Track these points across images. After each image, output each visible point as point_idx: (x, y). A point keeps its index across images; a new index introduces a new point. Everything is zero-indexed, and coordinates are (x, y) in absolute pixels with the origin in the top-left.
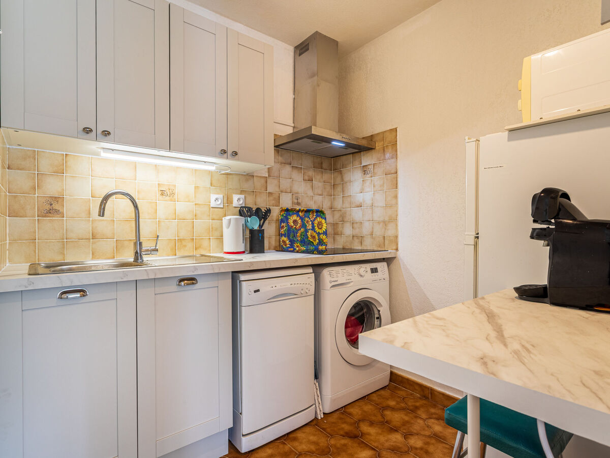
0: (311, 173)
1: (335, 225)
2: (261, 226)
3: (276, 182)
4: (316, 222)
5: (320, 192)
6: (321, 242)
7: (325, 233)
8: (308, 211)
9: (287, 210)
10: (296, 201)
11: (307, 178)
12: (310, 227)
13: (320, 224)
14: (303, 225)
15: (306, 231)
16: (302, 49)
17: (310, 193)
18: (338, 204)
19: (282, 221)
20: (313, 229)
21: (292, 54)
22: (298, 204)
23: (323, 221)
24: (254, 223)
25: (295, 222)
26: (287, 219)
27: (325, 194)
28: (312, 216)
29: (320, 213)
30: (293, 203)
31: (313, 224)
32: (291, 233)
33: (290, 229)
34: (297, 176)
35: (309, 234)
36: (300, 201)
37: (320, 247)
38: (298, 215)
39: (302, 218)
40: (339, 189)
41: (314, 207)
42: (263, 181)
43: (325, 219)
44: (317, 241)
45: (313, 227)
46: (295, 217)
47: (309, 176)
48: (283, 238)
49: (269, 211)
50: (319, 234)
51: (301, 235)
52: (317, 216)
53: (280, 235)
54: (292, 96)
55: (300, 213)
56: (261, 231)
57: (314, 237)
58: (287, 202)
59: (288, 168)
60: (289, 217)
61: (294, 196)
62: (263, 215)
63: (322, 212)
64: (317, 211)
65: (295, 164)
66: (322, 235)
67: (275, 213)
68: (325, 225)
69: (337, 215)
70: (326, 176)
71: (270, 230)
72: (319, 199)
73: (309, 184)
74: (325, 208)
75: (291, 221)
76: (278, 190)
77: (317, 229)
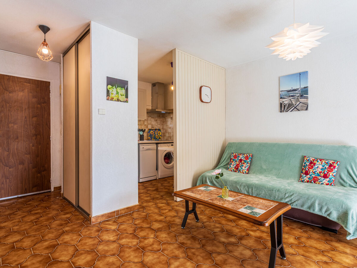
0: (157, 119)
1: (164, 133)
2: (143, 134)
3: (147, 122)
5: (159, 124)
6: (160, 138)
7: (161, 136)
8: (156, 129)
9: (150, 129)
11: (155, 120)
13: (159, 133)
14: (154, 134)
16: (154, 85)
17: (156, 124)
18: (165, 127)
19: (148, 132)
21: (151, 86)
22: (153, 127)
24: (141, 133)
25: (152, 132)
26: (150, 132)
27: (161, 124)
28: (157, 131)
29: (159, 130)
30: (151, 127)
31: (157, 133)
32: (151, 135)
33: (150, 135)
34: (153, 120)
35: (156, 136)
37: (159, 140)
38: (153, 131)
39: (154, 131)
40: (165, 123)
41: (158, 128)
42: (143, 122)
43: (161, 132)
45: (157, 134)
46: (152, 131)
48: (149, 137)
49: (145, 130)
50: (159, 136)
51: (154, 136)
53: (148, 136)
54: (151, 97)
55: (154, 130)
56: (143, 135)
57: (157, 137)
58: (150, 127)
59: (150, 118)
61: (152, 125)
62: (143, 131)
63: (160, 130)
64: (158, 129)
65: (152, 116)
67: (147, 130)
69: (164, 131)
70: (161, 119)
71: (145, 135)
72: (159, 126)
73: (156, 122)
74: (161, 128)
75: (151, 132)
76: (147, 124)
77: (158, 134)
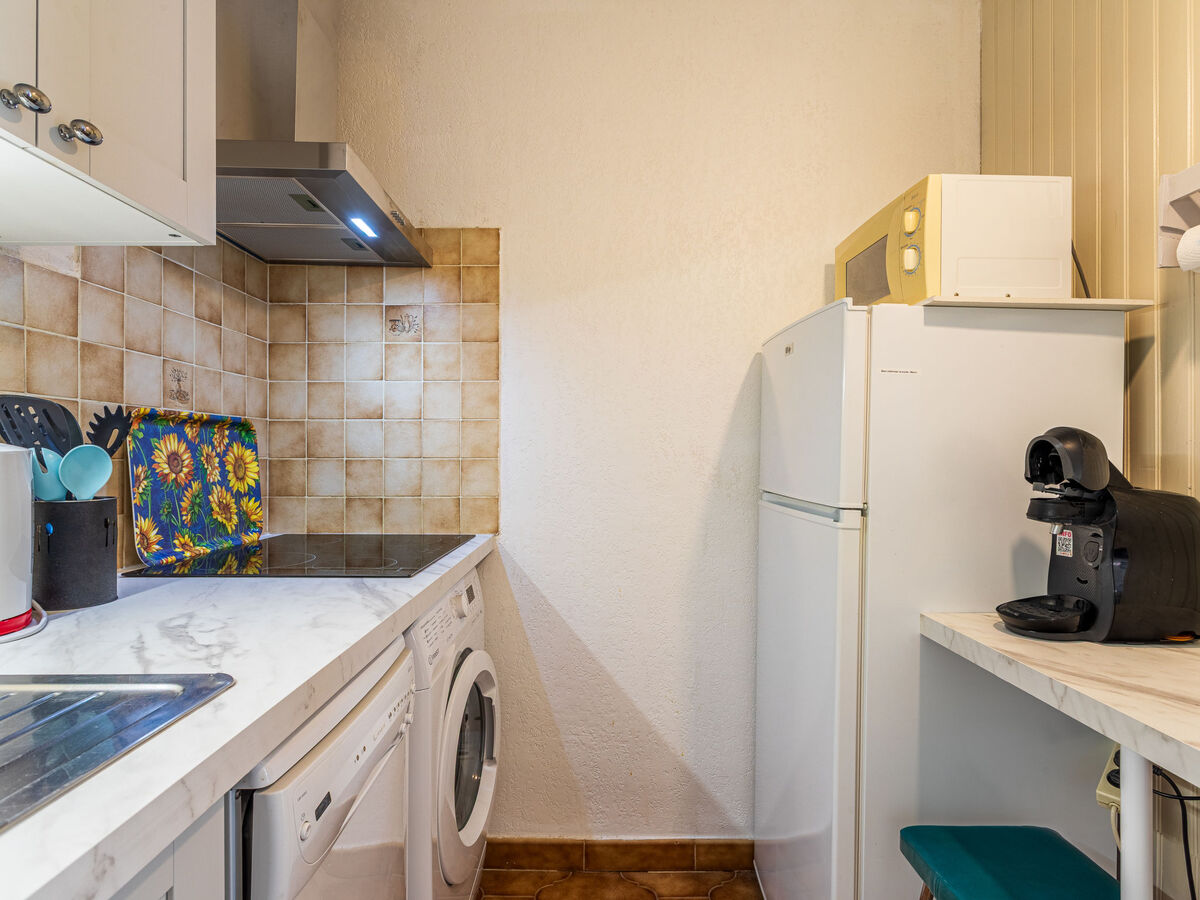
0: (216, 297)
1: (276, 467)
4: (230, 458)
5: (239, 362)
6: (246, 524)
7: (255, 493)
8: (207, 422)
9: (152, 418)
10: (174, 386)
11: (205, 309)
12: (215, 476)
13: (240, 462)
14: (198, 472)
15: (207, 490)
17: (214, 363)
18: (293, 401)
19: (135, 457)
20: (224, 481)
22: (182, 396)
23: (248, 455)
25: (173, 458)
26: (150, 450)
27: (250, 369)
28: (220, 438)
29: (240, 429)
30: (167, 393)
31: (222, 464)
32: (161, 497)
33: (158, 485)
34: (179, 300)
35: (214, 498)
36: (186, 386)
37: (244, 540)
38: (182, 437)
39: (193, 448)
41: (224, 411)
43: (254, 448)
44: (235, 519)
45: (224, 474)
46: (174, 442)
47: (211, 306)
50: (238, 496)
51: (193, 504)
52: (233, 439)
55: (187, 430)
57: (225, 508)
58: (147, 386)
60: (154, 441)
61: (169, 368)
63: (246, 426)
64: (232, 423)
66: (246, 499)
68: (253, 467)
69: (285, 437)
70: (254, 315)
72: (233, 381)
74: (251, 414)
75: (161, 458)
76: (116, 338)
77: (233, 483)
